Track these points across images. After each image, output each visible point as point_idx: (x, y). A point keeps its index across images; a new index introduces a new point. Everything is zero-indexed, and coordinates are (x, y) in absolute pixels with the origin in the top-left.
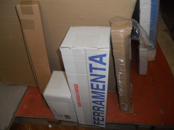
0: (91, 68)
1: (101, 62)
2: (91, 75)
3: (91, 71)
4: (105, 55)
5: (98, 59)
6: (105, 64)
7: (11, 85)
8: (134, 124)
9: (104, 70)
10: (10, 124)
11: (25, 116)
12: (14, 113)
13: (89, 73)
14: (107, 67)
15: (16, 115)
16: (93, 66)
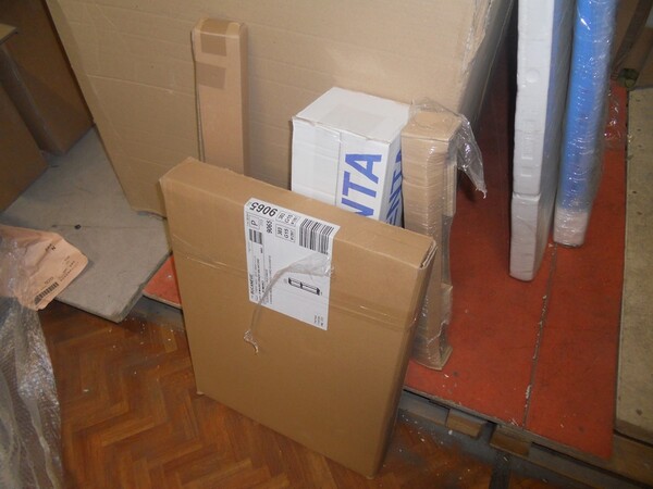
0: (348, 185)
1: (368, 173)
2: (345, 201)
3: (345, 192)
4: (378, 158)
5: (364, 164)
6: (375, 179)
7: (147, 213)
8: (433, 397)
9: (373, 193)
10: (126, 307)
11: (164, 301)
12: (141, 287)
13: (341, 196)
14: (379, 188)
15: (145, 292)
16: (352, 180)
